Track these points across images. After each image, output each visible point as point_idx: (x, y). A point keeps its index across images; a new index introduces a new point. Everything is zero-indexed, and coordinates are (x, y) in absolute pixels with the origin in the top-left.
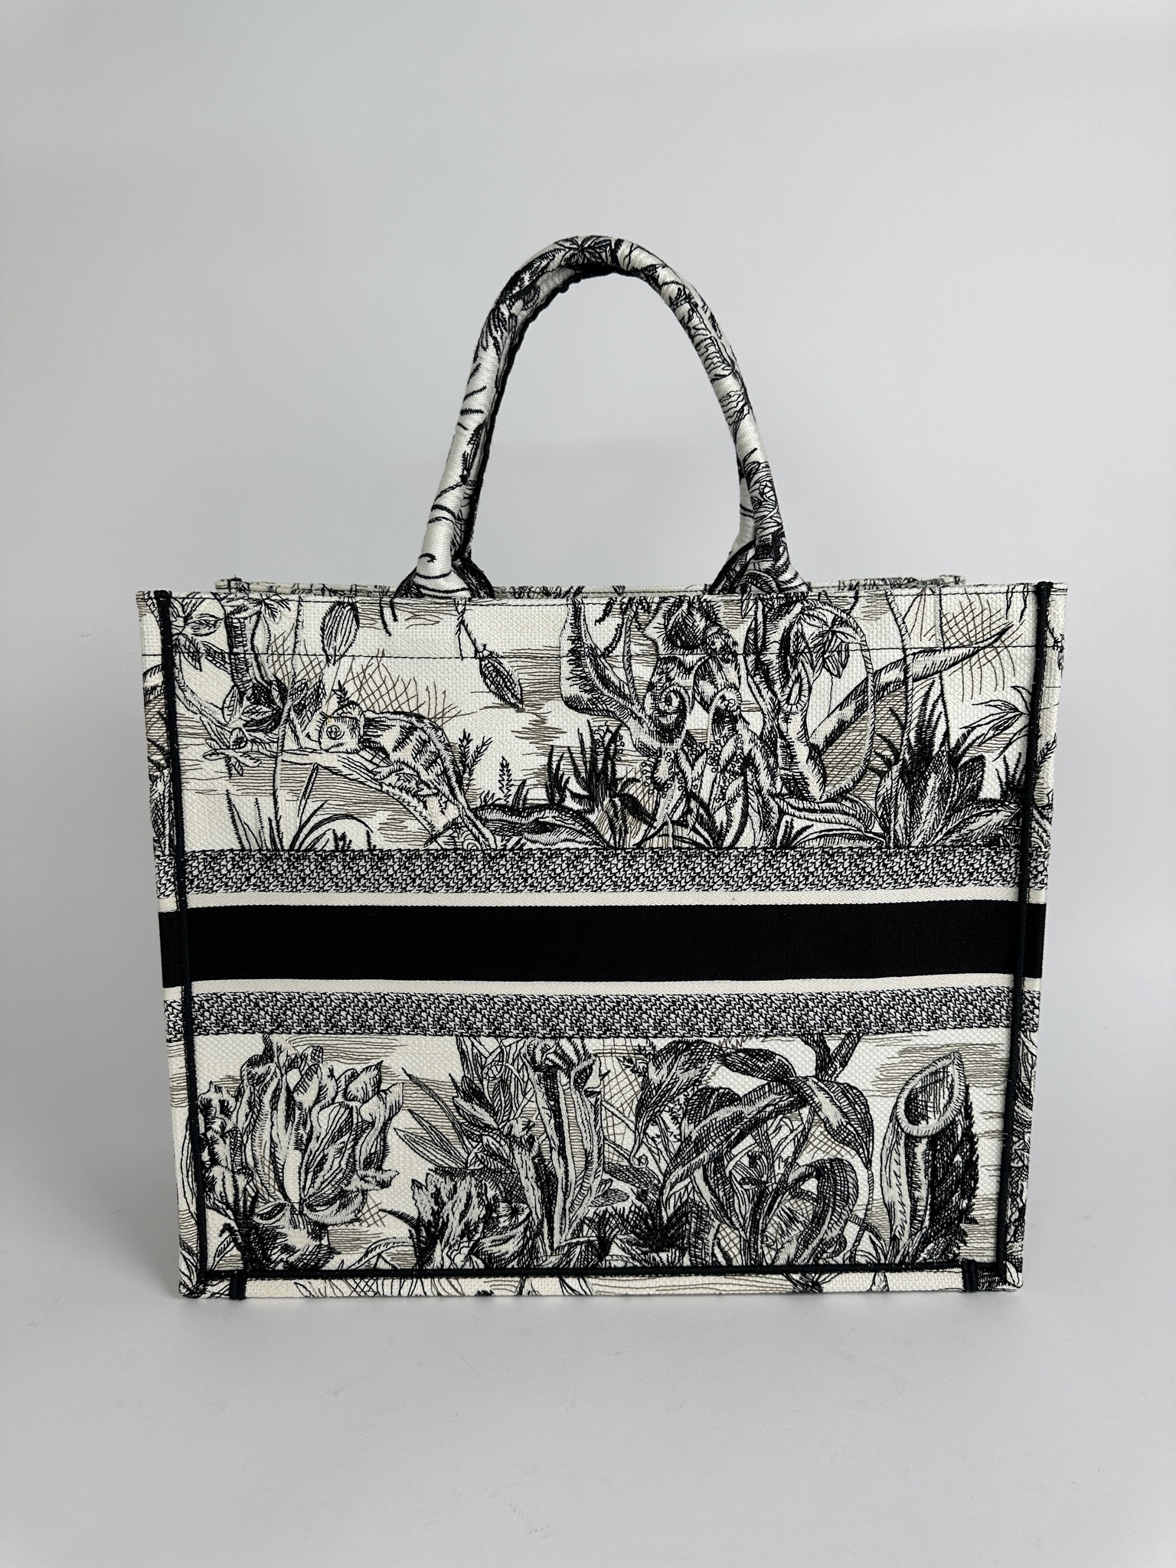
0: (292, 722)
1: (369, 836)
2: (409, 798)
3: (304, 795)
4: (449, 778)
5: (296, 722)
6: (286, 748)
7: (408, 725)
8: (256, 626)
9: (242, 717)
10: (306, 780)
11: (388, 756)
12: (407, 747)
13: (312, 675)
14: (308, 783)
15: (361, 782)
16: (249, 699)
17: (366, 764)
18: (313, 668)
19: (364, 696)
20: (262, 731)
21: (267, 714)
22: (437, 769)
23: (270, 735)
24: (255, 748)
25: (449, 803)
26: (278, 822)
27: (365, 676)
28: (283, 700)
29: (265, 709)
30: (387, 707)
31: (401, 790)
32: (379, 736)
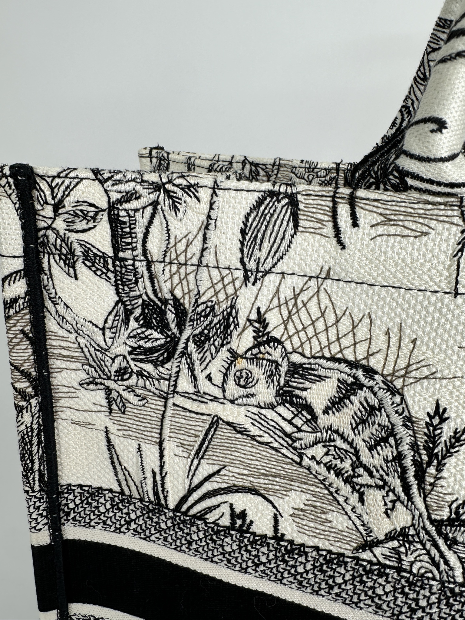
0: (190, 356)
1: (276, 521)
2: (338, 483)
3: (197, 454)
4: (404, 470)
5: (196, 357)
6: (179, 389)
7: (350, 380)
8: (150, 222)
9: (128, 342)
10: (202, 435)
11: (315, 418)
12: (345, 410)
13: (222, 296)
14: (204, 440)
15: (273, 448)
16: (137, 320)
17: (284, 424)
18: (224, 287)
19: (292, 331)
20: (151, 362)
21: (159, 342)
22: (388, 452)
23: (161, 369)
24: (141, 382)
25: (398, 504)
26: (163, 478)
27: (296, 304)
28: (181, 326)
29: (156, 335)
30: (322, 349)
31: (329, 468)
32: (305, 389)
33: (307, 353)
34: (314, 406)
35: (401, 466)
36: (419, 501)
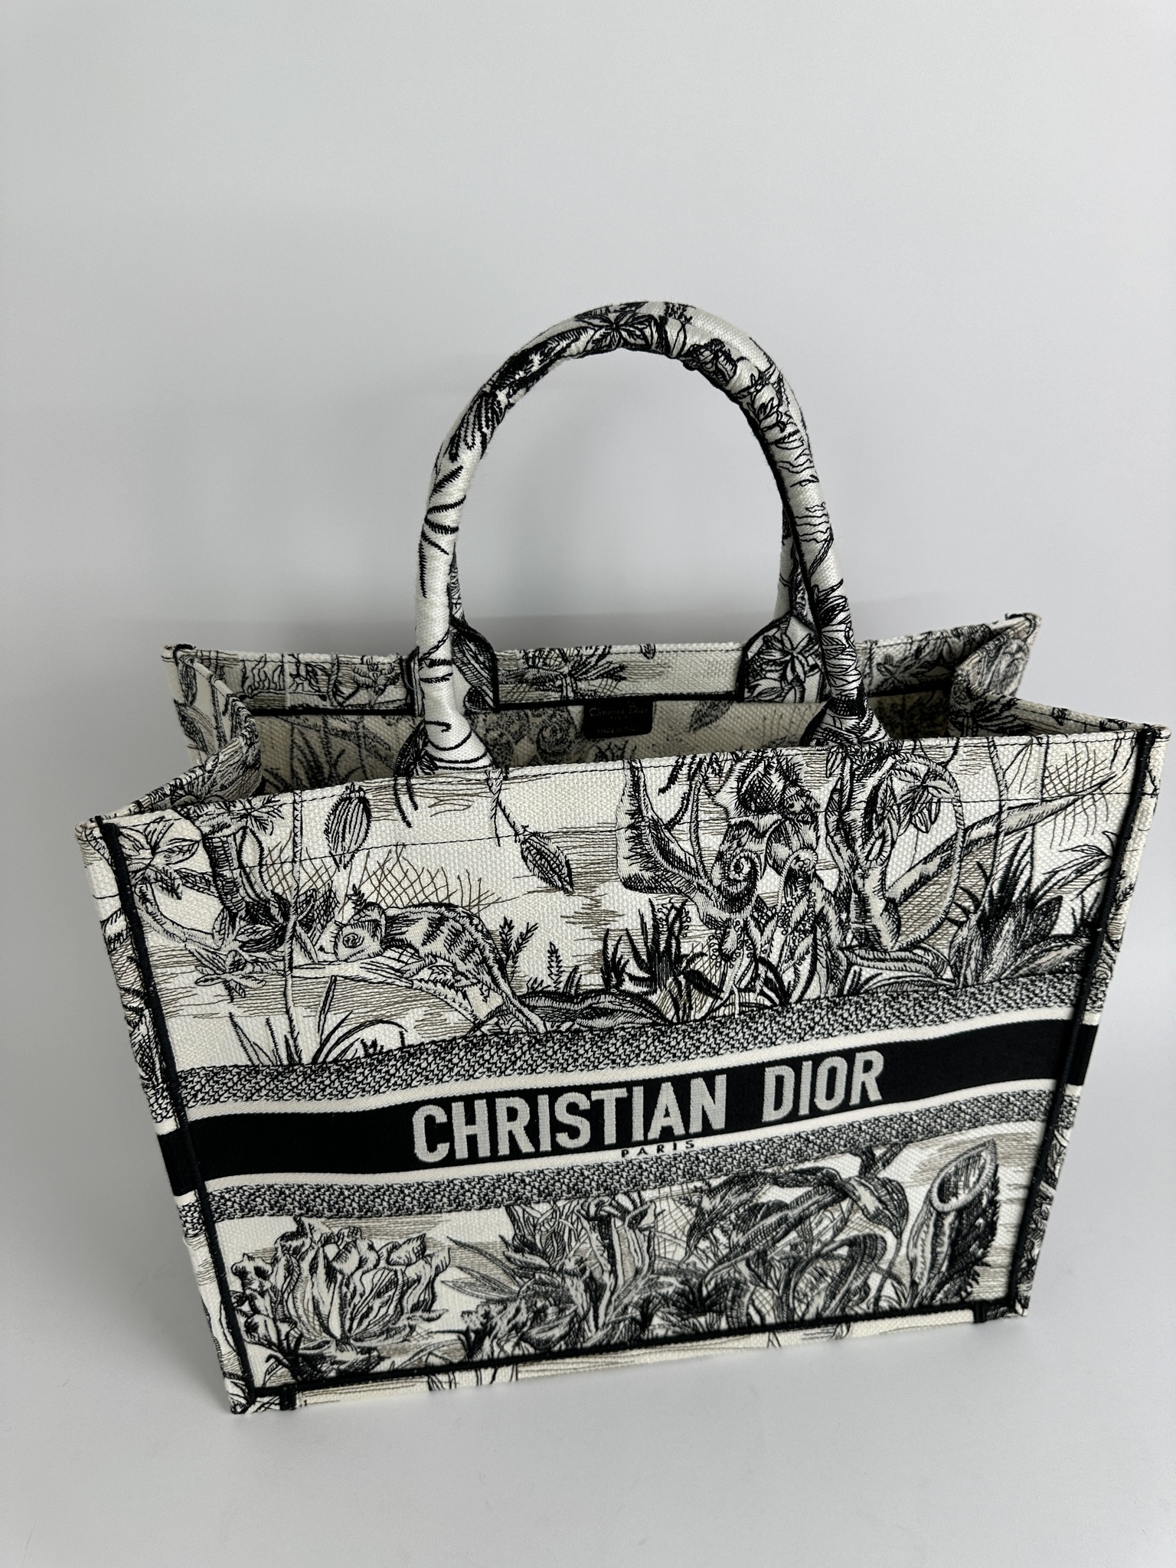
33: (400, 905)
34: (413, 943)
35: (487, 965)
36: (504, 986)
